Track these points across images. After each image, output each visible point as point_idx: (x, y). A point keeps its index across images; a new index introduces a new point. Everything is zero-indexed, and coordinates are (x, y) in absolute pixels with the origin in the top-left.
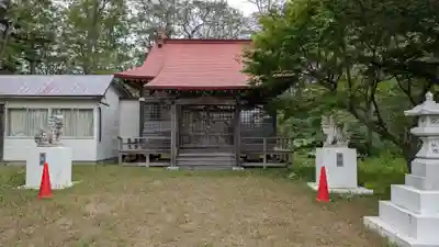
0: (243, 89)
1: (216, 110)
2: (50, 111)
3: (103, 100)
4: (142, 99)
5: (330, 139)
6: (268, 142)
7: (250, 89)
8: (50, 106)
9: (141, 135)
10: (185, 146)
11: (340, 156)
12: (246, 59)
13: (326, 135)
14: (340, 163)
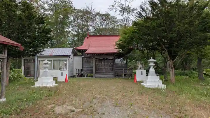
0: (115, 53)
1: (107, 59)
2: (53, 61)
3: (70, 57)
4: (83, 56)
5: (139, 68)
6: (124, 70)
7: (118, 53)
8: (53, 59)
9: (83, 68)
10: (97, 71)
11: (142, 72)
12: (116, 45)
13: (138, 67)
14: (142, 74)
